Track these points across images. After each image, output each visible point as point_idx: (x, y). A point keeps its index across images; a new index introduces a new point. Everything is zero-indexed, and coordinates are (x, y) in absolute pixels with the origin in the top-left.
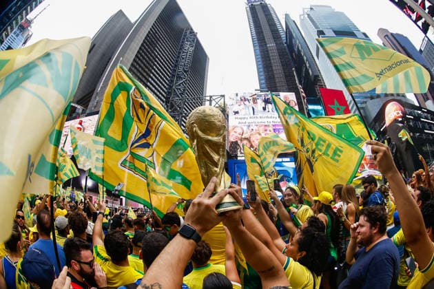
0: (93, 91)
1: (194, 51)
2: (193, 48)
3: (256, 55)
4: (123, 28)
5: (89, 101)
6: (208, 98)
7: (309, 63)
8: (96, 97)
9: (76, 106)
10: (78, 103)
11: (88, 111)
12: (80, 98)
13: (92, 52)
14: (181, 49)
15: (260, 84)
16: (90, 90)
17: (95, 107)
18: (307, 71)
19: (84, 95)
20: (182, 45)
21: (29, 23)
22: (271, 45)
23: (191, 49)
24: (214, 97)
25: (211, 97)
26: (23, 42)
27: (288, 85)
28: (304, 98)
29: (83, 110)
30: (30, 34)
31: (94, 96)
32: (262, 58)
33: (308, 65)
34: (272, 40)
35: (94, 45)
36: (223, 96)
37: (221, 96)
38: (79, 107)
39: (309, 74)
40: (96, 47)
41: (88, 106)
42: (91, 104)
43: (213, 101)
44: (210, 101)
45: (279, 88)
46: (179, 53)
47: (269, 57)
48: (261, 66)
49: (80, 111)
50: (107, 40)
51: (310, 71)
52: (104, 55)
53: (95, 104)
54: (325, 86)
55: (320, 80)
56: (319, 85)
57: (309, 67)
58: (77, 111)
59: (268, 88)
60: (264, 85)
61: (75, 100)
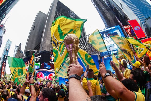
0: (40, 43)
3: (100, 14)
4: (44, 17)
5: (39, 47)
6: (87, 36)
7: (120, 12)
8: (42, 46)
9: (34, 50)
10: (35, 49)
12: (35, 47)
13: (35, 29)
15: (106, 25)
16: (39, 43)
18: (120, 15)
19: (36, 46)
21: (3, 25)
22: (104, 8)
24: (89, 35)
25: (88, 35)
26: (3, 32)
27: (116, 23)
28: (123, 26)
30: (5, 29)
31: (40, 45)
32: (102, 15)
34: (103, 6)
35: (34, 27)
38: (35, 51)
40: (35, 28)
41: (39, 49)
47: (105, 13)
48: (103, 18)
49: (37, 52)
50: (39, 24)
51: (122, 15)
52: (40, 29)
53: (42, 48)
54: (129, 19)
55: (127, 17)
56: (127, 20)
57: (121, 13)
58: (35, 52)
59: (109, 26)
60: (107, 26)
61: (33, 48)
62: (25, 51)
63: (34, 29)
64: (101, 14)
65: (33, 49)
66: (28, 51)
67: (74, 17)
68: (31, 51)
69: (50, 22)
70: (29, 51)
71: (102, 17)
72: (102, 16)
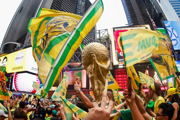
1: (85, 4)
2: (84, 3)
3: (123, 4)
5: (25, 40)
6: (98, 32)
8: (28, 37)
9: (16, 43)
10: (17, 42)
11: (24, 46)
12: (18, 39)
13: (22, 12)
14: (77, 4)
15: (128, 21)
16: (25, 33)
17: (28, 43)
19: (21, 37)
20: (77, 2)
23: (83, 3)
24: (101, 31)
25: (99, 31)
27: (144, 21)
28: (155, 27)
29: (21, 45)
33: (155, 7)
35: (22, 8)
36: (107, 30)
37: (106, 30)
38: (18, 44)
39: (156, 12)
40: (23, 10)
41: (24, 43)
42: (25, 42)
43: (101, 33)
44: (99, 33)
45: (139, 23)
46: (76, 6)
47: (131, 4)
48: (127, 10)
49: (20, 46)
50: (30, 4)
51: (156, 11)
52: (29, 13)
53: (28, 41)
54: (166, 19)
55: (163, 16)
56: (163, 19)
57: (156, 8)
58: (17, 46)
59: (133, 23)
60: (130, 22)
61: (16, 40)
62: (2, 43)
63: (20, 12)
64: (125, 4)
65: (14, 42)
66: (7, 43)
67: (84, 2)
68: (12, 44)
69: (46, 4)
70: (10, 44)
71: (126, 8)
72: (126, 6)
